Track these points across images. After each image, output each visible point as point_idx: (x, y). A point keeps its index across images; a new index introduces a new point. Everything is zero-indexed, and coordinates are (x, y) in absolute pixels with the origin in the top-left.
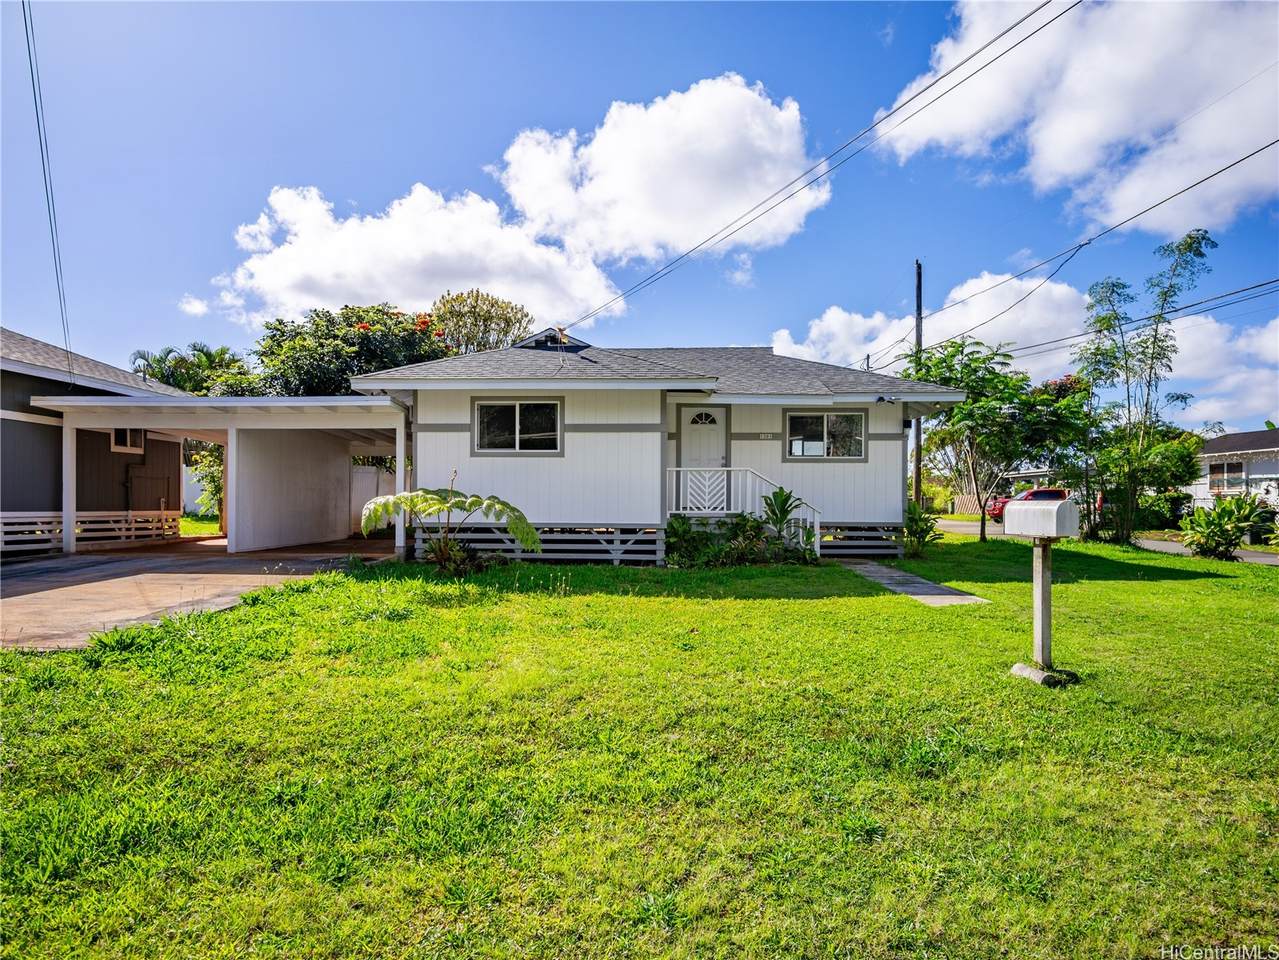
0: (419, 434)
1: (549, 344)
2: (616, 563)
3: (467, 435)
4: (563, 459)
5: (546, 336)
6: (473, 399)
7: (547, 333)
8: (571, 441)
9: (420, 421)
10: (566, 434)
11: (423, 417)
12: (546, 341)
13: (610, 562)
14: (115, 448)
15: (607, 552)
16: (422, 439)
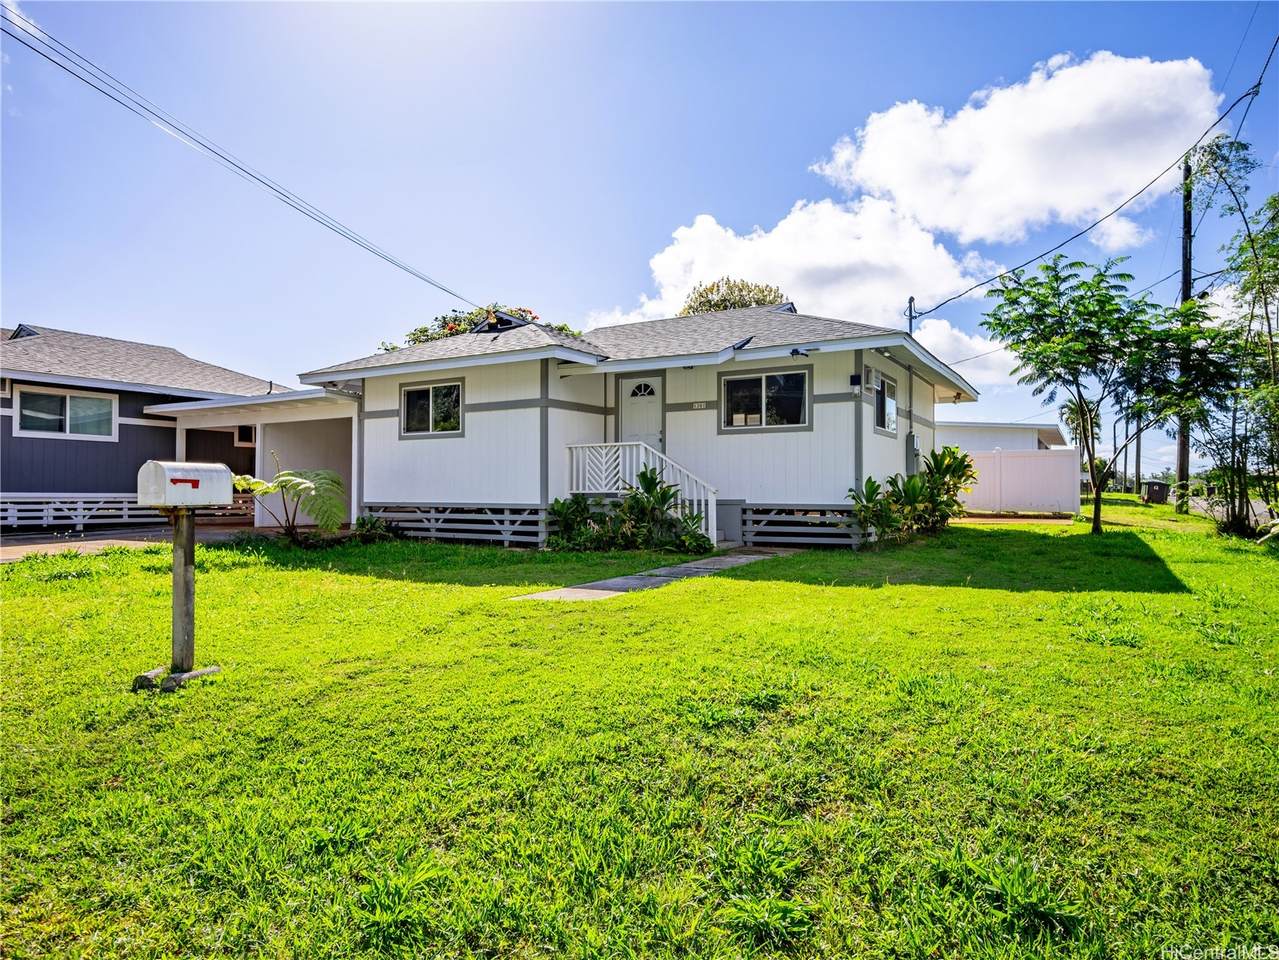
2: (506, 544)
13: (501, 543)
14: (237, 444)
15: (498, 532)
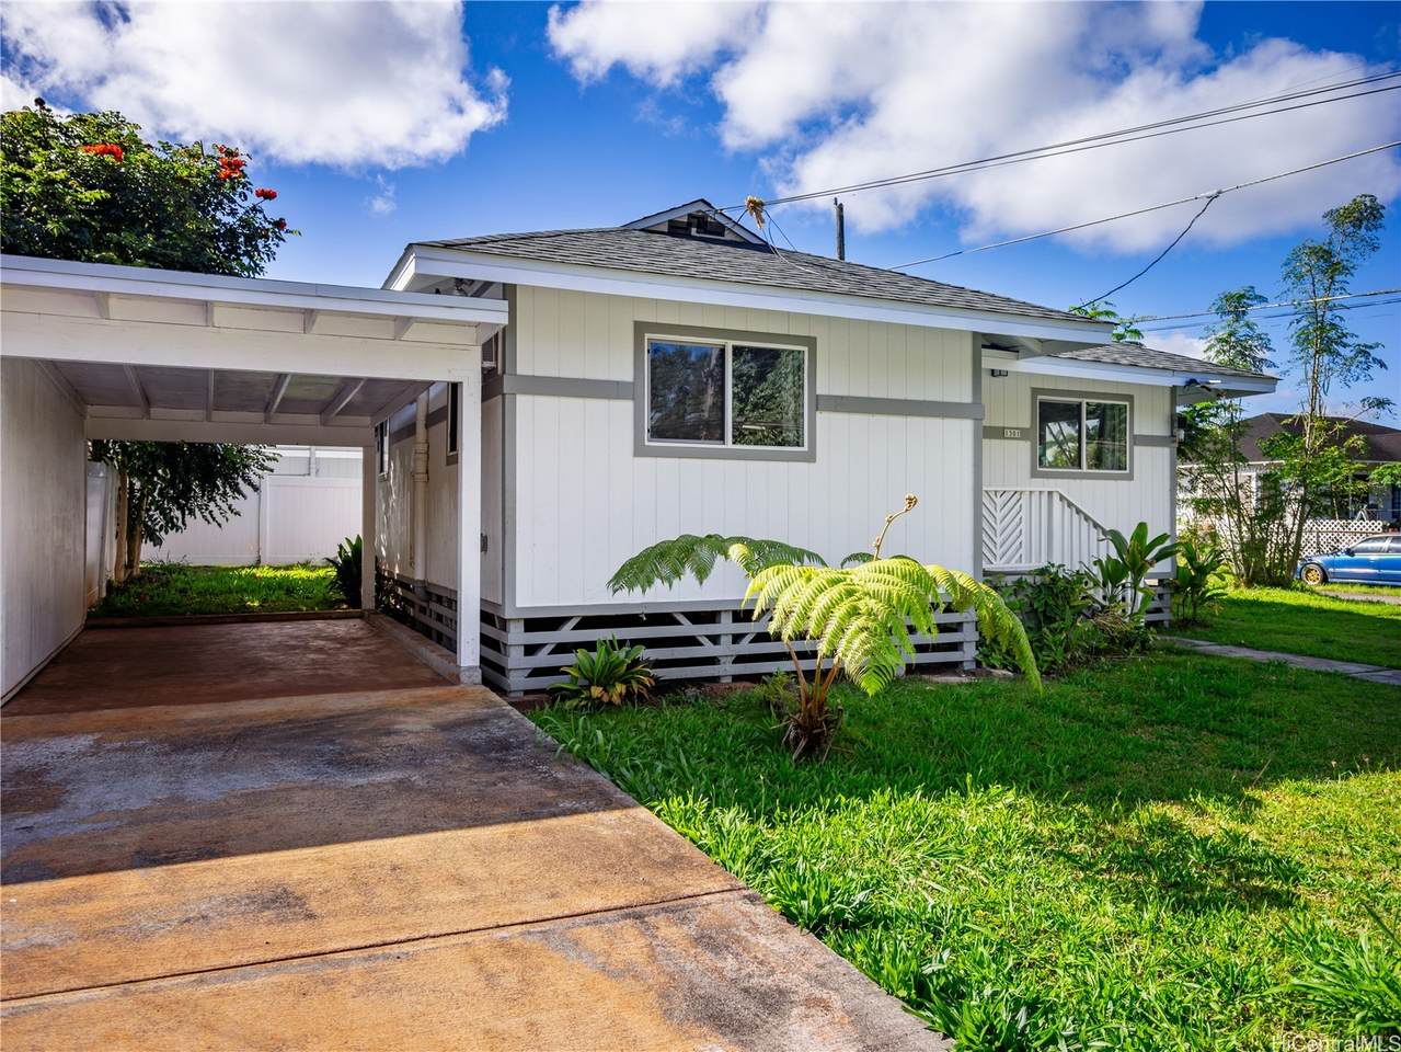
0: (520, 399)
1: (694, 231)
3: (628, 405)
4: (812, 465)
5: (690, 216)
6: (640, 328)
7: (692, 210)
8: (828, 427)
9: (522, 369)
10: (819, 415)
11: (529, 359)
12: (689, 225)
16: (528, 410)
